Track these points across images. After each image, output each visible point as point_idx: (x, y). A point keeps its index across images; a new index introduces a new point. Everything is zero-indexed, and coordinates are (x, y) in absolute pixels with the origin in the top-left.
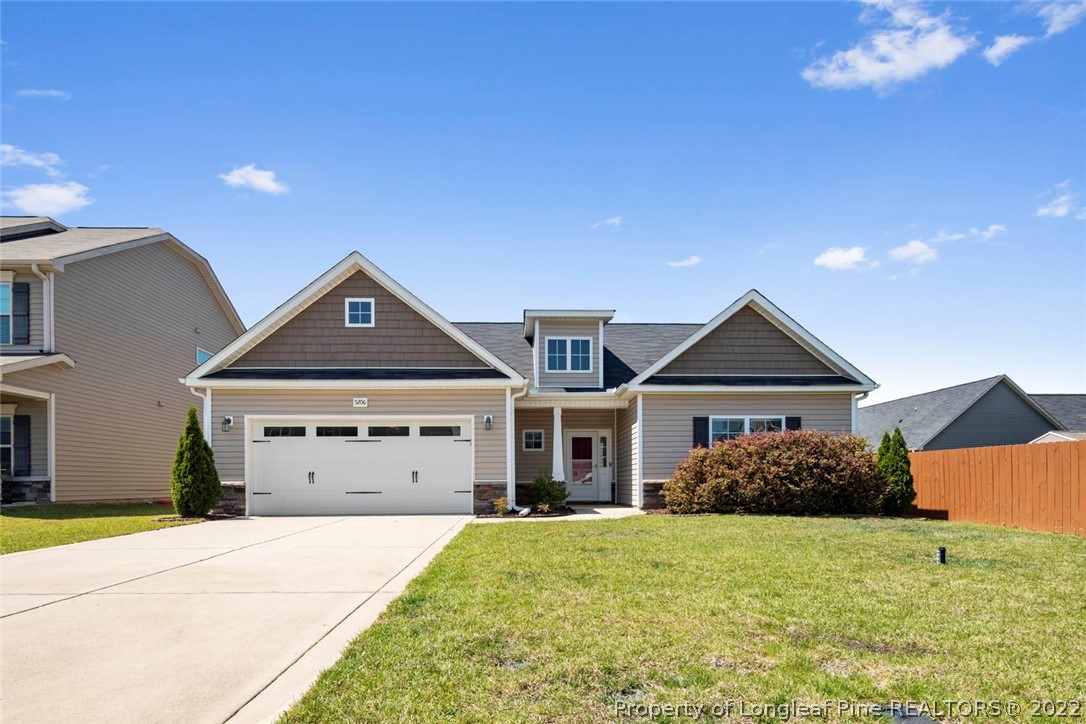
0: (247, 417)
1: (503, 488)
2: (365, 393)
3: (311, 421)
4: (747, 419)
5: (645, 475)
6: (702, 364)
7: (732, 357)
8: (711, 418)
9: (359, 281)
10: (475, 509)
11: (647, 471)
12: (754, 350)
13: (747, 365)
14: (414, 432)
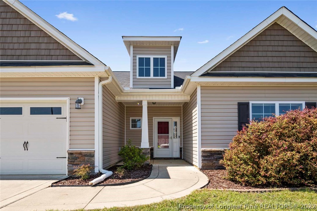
1: (91, 155)
4: (277, 104)
5: (203, 144)
6: (244, 65)
7: (266, 59)
8: (251, 103)
11: (204, 142)
12: (282, 54)
13: (276, 65)
14: (26, 111)
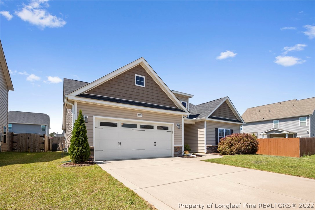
0: (95, 117)
1: (181, 148)
2: (141, 112)
3: (120, 121)
4: (224, 129)
6: (219, 114)
8: (219, 128)
9: (139, 69)
10: (174, 155)
11: (208, 143)
14: (155, 127)
